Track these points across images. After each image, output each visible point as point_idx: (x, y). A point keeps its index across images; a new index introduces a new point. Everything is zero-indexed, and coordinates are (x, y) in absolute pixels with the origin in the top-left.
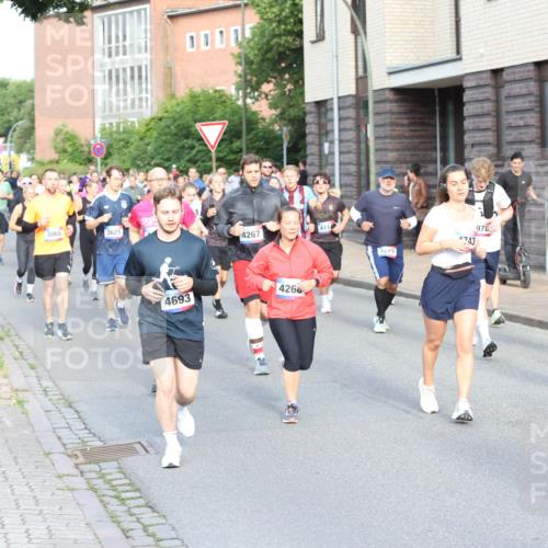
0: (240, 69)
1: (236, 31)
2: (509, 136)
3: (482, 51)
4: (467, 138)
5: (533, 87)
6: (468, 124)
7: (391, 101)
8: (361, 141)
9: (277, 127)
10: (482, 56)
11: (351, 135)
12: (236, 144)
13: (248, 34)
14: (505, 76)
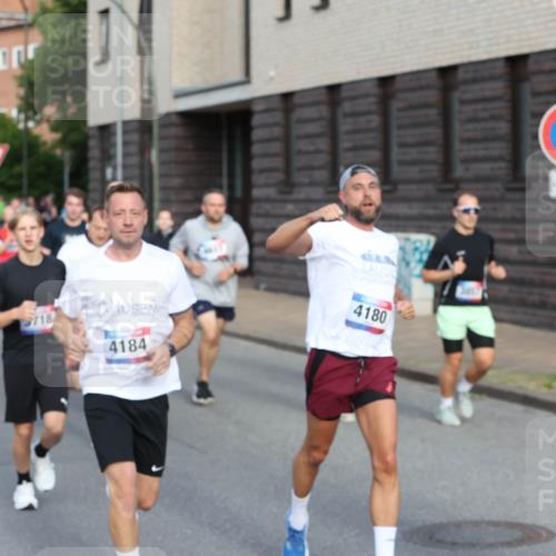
0: (22, 92)
1: (19, 53)
2: (298, 161)
3: (272, 73)
4: (256, 164)
5: (324, 111)
6: (256, 149)
7: (177, 125)
8: (145, 166)
9: (58, 152)
10: (272, 79)
11: (135, 160)
12: (17, 169)
13: (31, 55)
14: (296, 100)
